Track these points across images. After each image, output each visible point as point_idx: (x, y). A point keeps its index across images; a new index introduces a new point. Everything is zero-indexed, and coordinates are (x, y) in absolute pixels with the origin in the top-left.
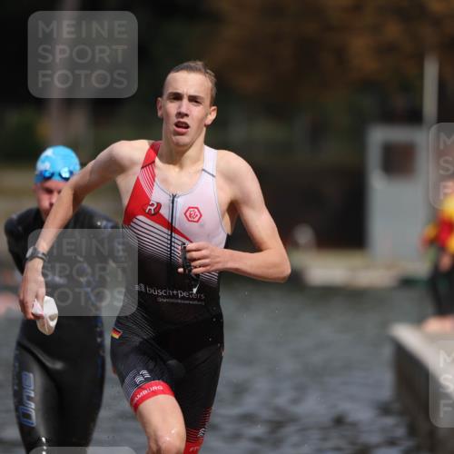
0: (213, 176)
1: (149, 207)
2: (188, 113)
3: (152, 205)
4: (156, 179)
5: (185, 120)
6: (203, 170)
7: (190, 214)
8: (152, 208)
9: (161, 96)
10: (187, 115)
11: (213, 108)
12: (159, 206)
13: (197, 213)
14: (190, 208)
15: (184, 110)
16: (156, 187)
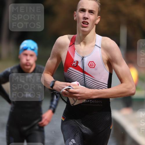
0: (100, 47)
1: (74, 63)
2: (88, 17)
3: (75, 62)
4: (75, 51)
5: (87, 21)
6: (95, 45)
7: (91, 65)
8: (75, 63)
9: (76, 10)
10: (87, 19)
11: (99, 17)
12: (77, 62)
13: (93, 64)
14: (90, 62)
15: (86, 16)
16: (75, 54)
